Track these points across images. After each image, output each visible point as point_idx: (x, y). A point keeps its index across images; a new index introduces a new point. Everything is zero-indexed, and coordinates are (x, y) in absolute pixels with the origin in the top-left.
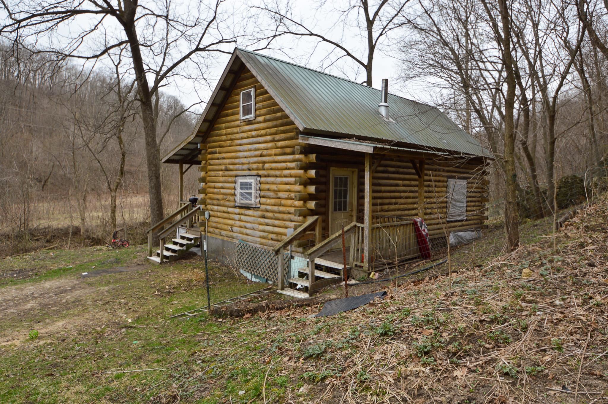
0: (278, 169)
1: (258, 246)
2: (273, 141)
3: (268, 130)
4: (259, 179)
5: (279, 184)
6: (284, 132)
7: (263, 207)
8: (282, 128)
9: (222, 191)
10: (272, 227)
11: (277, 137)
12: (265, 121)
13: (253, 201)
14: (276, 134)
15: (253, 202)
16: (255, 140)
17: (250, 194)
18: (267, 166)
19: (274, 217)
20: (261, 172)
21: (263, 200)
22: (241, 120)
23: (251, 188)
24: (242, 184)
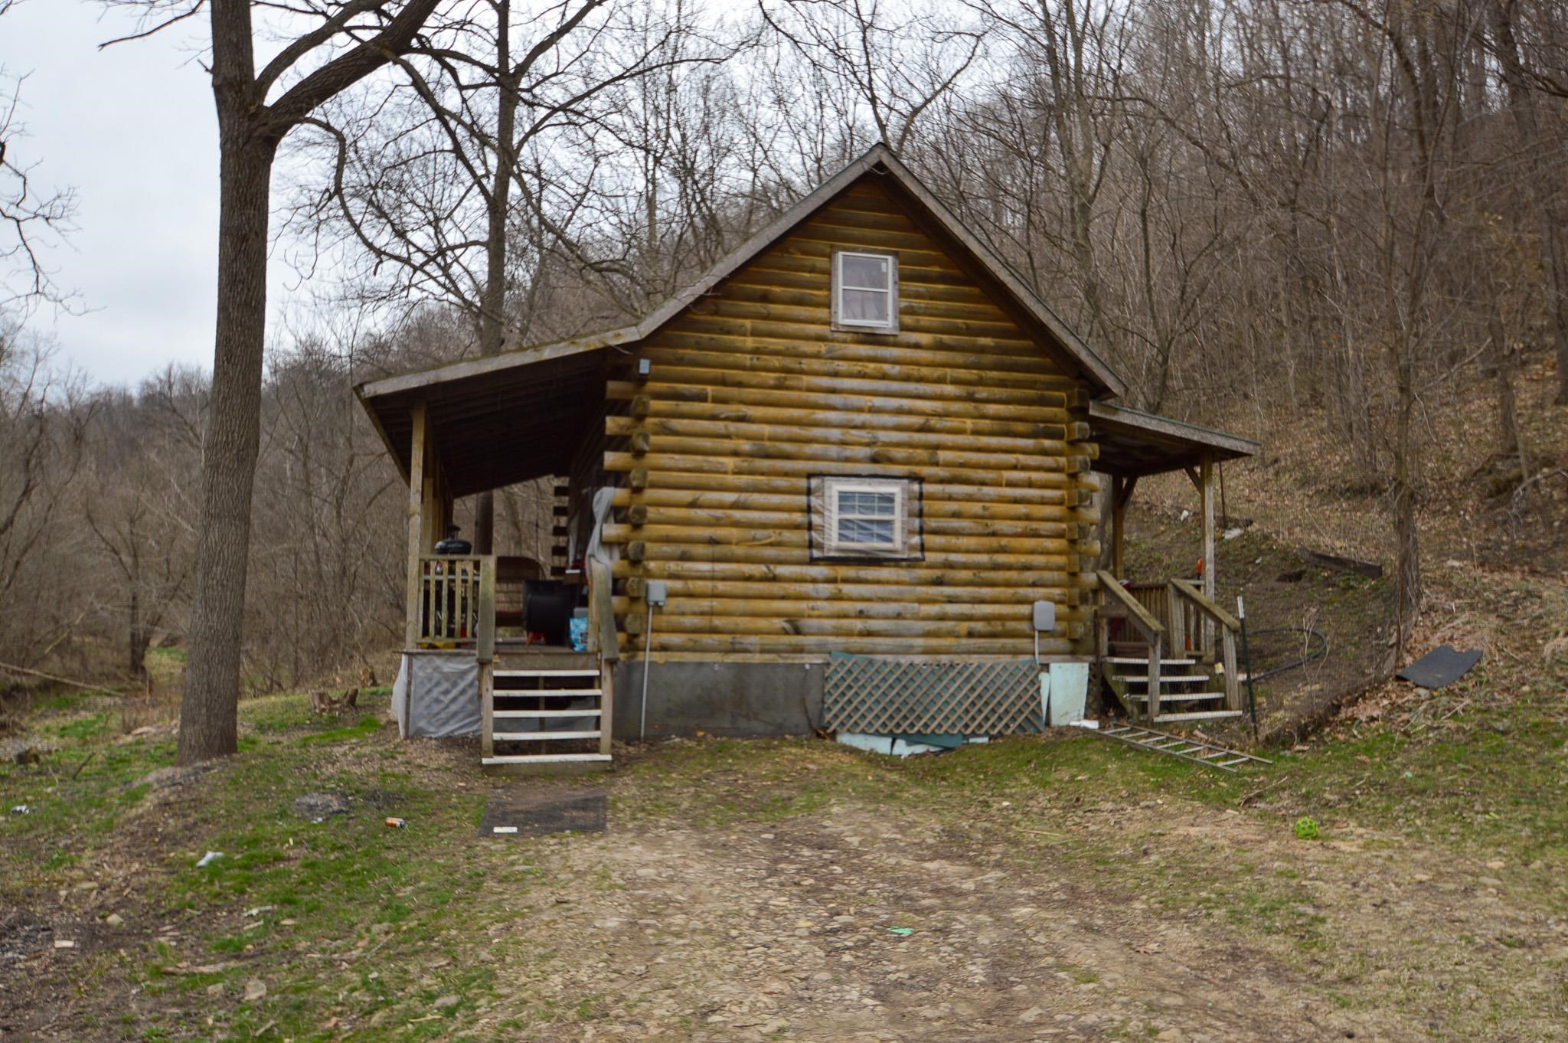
0: (986, 467)
1: (919, 659)
2: (970, 398)
3: (948, 370)
4: (916, 487)
5: (992, 501)
6: (1002, 384)
7: (930, 557)
8: (995, 374)
9: (738, 515)
10: (969, 606)
11: (982, 392)
12: (939, 346)
13: (898, 542)
14: (980, 382)
15: (898, 544)
16: (895, 386)
17: (887, 524)
18: (943, 455)
19: (977, 580)
20: (926, 471)
21: (931, 540)
22: (836, 325)
23: (891, 510)
24: (844, 497)
